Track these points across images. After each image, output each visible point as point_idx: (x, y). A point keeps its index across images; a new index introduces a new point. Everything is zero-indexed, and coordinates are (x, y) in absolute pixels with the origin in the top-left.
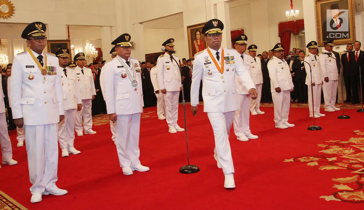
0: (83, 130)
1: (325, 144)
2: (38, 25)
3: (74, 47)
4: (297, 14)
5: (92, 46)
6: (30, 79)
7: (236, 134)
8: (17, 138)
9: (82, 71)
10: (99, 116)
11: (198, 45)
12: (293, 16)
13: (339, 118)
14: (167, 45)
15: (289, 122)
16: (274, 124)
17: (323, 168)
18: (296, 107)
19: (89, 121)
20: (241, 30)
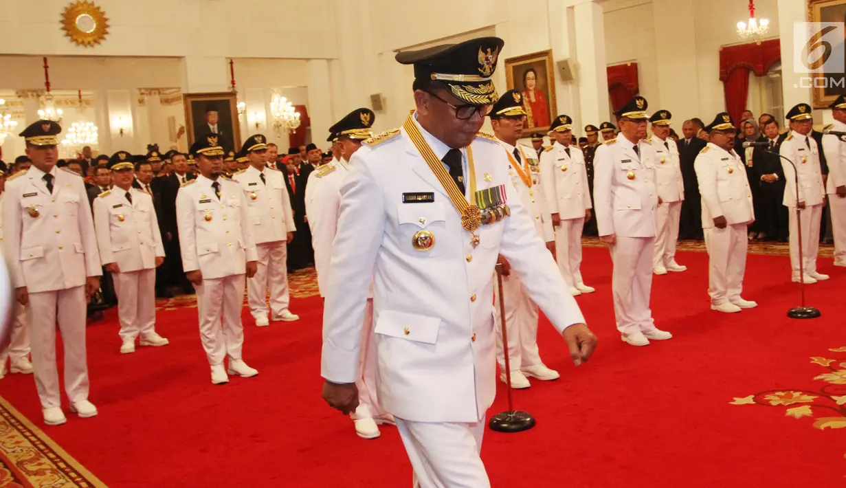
0: (268, 311)
1: (828, 355)
3: (246, 107)
4: (766, 28)
5: (288, 101)
7: (621, 329)
8: (120, 334)
9: (262, 176)
10: (304, 274)
11: (530, 102)
12: (755, 34)
15: (745, 296)
16: (708, 300)
17: (824, 424)
18: (761, 252)
19: (282, 293)
20: (632, 64)
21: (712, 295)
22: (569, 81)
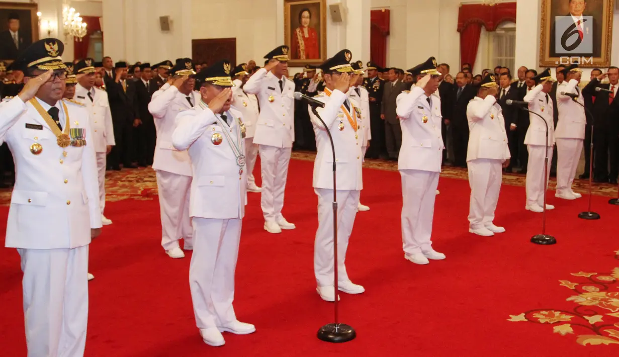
1: (573, 279)
2: (50, 45)
5: (76, 12)
6: (34, 152)
7: (406, 250)
11: (303, 37)
13: (580, 216)
14: (274, 57)
15: (496, 222)
17: (584, 341)
20: (385, 10)
21: (471, 221)
22: (338, 23)
